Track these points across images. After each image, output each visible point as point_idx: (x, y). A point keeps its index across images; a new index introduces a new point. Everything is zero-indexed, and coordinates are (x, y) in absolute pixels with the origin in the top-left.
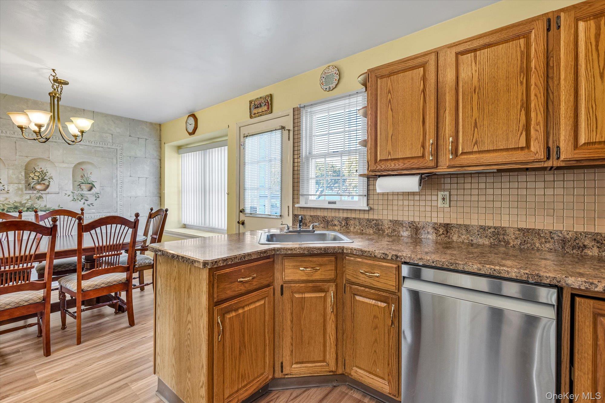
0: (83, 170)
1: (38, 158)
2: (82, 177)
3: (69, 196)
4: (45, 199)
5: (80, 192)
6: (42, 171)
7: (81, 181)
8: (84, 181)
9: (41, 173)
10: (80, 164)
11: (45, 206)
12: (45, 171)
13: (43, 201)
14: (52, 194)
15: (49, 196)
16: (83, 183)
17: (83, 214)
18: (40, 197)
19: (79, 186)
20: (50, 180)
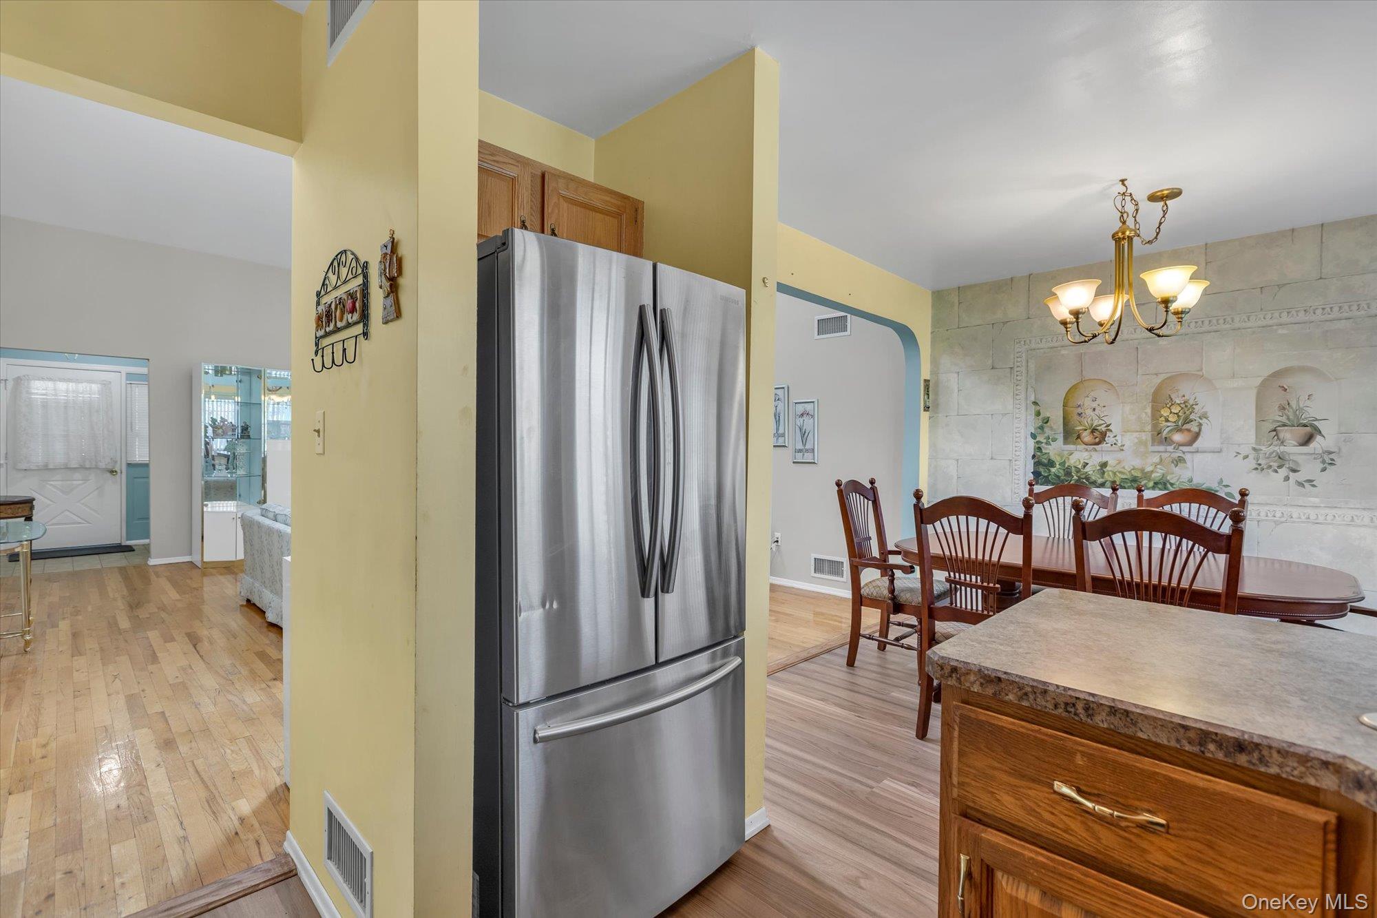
0: (1286, 390)
1: (1178, 375)
2: (1282, 408)
3: (1246, 457)
4: (1189, 464)
5: (1276, 448)
6: (1184, 403)
7: (1280, 419)
8: (1288, 419)
9: (1183, 406)
10: (1277, 375)
11: (1191, 480)
12: (1191, 402)
13: (1187, 468)
14: (1206, 454)
15: (1198, 457)
16: (1284, 425)
17: (1243, 503)
18: (1180, 460)
19: (1275, 433)
20: (1201, 421)
